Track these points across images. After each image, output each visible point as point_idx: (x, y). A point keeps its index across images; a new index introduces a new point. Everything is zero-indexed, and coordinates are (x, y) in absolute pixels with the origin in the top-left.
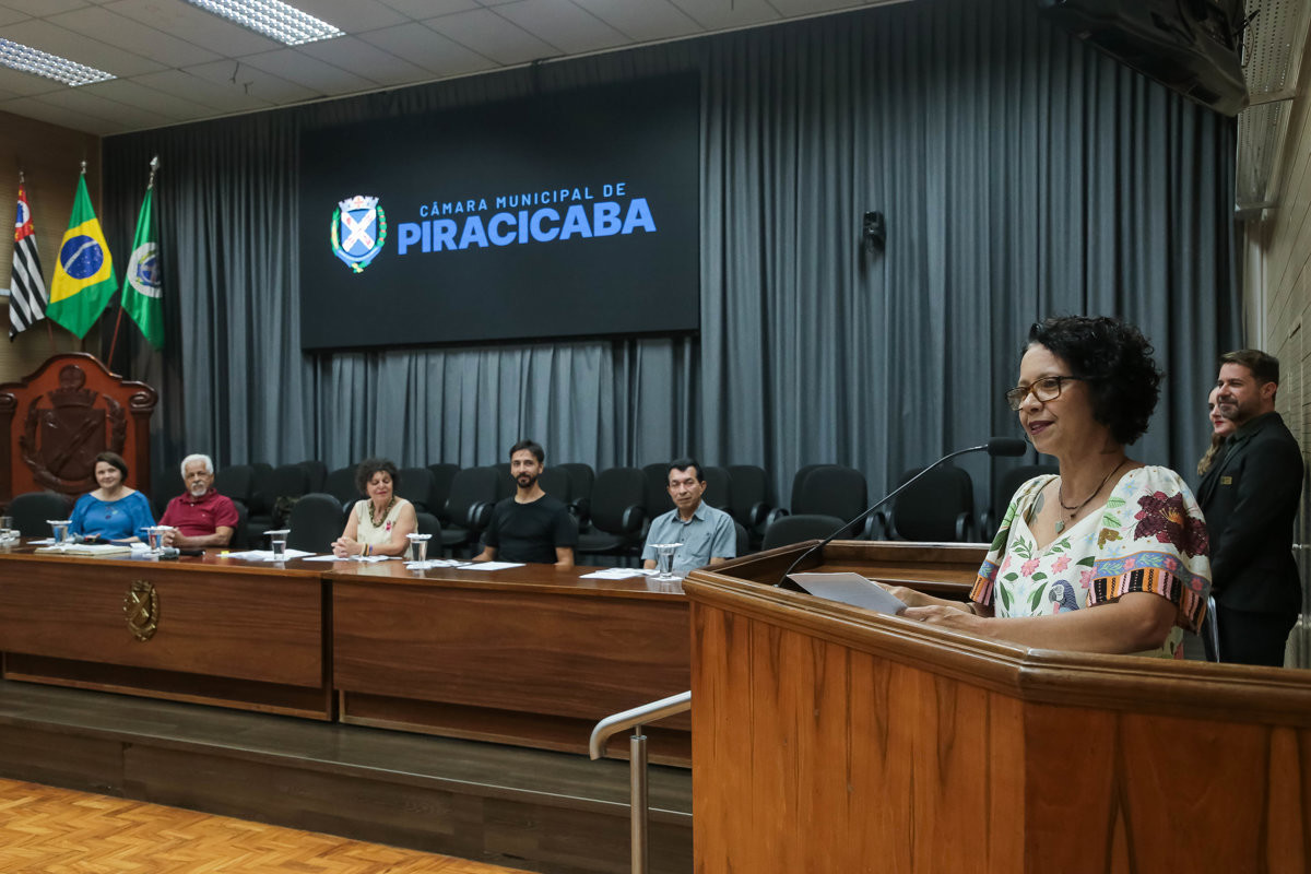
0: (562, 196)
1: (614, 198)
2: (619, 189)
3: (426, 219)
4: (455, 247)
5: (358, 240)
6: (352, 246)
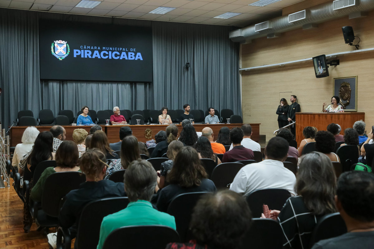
0: (120, 49)
2: (134, 50)
3: (82, 49)
4: (91, 57)
5: (60, 52)
6: (58, 53)
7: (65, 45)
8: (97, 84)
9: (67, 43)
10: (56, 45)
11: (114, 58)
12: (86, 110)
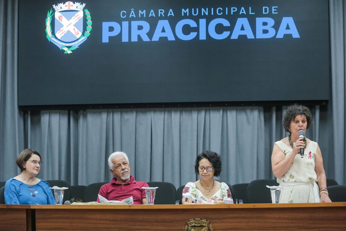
0: (232, 11)
1: (270, 15)
2: (273, 10)
3: (125, 20)
4: (149, 40)
5: (69, 31)
6: (62, 35)
7: (81, 14)
8: (166, 114)
9: (84, 8)
10: (57, 15)
11: (214, 35)
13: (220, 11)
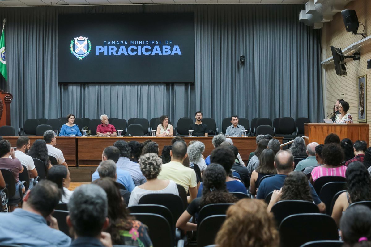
1: (169, 45)
3: (106, 45)
4: (116, 54)
5: (81, 50)
6: (78, 51)
7: (86, 42)
8: (124, 86)
9: (88, 40)
10: (76, 42)
11: (145, 53)
12: (72, 118)
13: (147, 43)
